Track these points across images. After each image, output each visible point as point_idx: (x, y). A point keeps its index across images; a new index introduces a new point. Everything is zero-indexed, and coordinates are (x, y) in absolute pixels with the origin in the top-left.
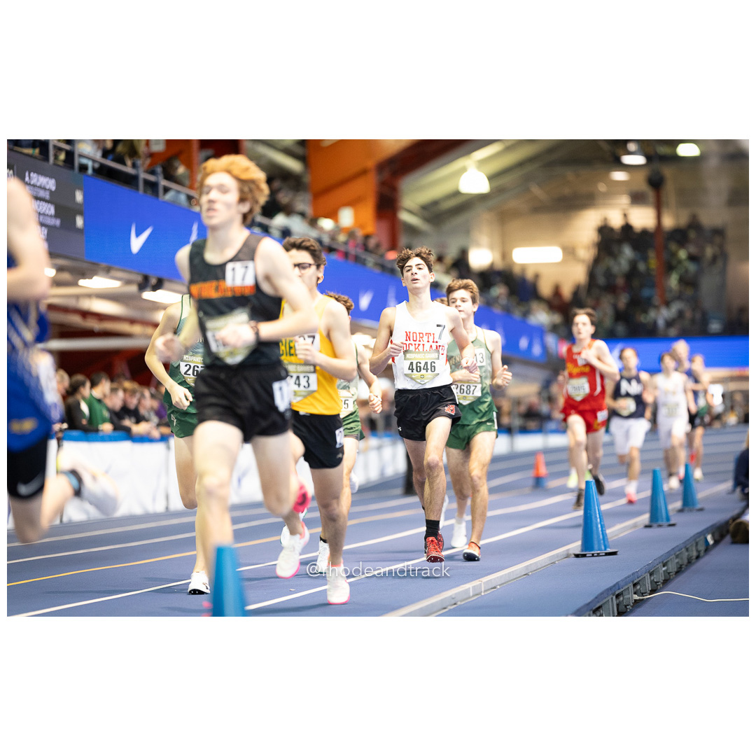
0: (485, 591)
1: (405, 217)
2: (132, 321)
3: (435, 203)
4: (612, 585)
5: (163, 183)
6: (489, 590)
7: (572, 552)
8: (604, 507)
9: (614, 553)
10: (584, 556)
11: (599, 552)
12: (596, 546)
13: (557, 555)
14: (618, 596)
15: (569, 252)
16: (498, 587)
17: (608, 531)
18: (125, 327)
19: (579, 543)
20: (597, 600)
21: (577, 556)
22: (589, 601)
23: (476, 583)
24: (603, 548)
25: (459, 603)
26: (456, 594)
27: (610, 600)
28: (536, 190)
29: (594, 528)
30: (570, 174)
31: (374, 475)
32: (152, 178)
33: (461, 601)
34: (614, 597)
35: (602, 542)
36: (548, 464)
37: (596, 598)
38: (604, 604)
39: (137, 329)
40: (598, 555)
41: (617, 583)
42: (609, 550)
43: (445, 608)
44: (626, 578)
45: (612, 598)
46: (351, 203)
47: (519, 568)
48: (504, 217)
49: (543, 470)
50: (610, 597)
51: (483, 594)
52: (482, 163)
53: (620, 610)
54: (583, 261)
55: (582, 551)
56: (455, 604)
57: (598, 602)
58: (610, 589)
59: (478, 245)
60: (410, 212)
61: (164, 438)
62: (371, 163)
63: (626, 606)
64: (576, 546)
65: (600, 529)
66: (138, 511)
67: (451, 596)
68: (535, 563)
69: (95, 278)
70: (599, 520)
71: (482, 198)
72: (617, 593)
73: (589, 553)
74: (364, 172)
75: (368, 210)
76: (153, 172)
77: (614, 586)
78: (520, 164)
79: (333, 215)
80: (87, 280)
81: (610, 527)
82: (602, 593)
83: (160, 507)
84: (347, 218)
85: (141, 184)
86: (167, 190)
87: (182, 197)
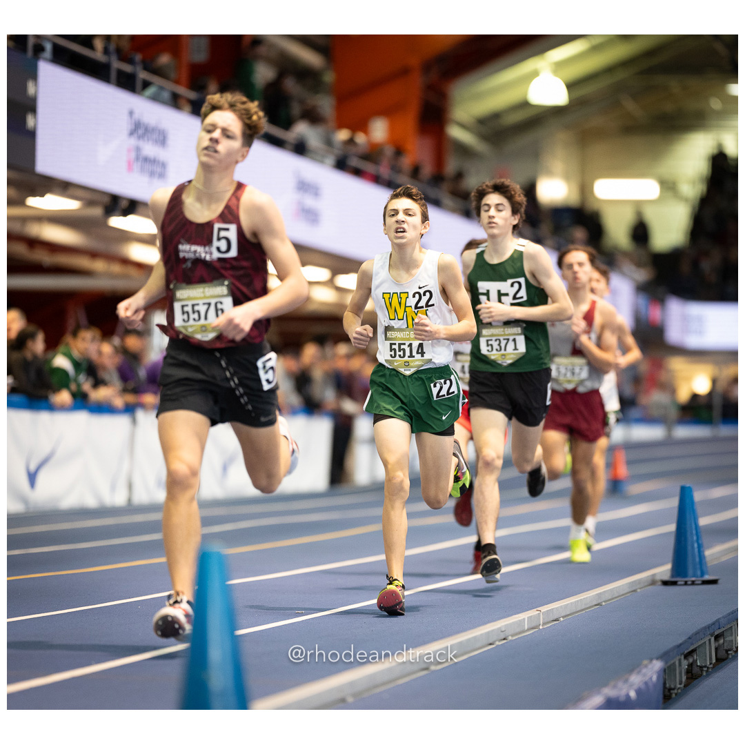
0: (544, 624)
1: (456, 133)
2: (94, 255)
3: (496, 116)
4: (710, 622)
5: (143, 75)
6: (548, 623)
7: (658, 578)
8: (703, 521)
9: (714, 582)
10: (674, 583)
11: (693, 579)
12: (690, 572)
13: (639, 581)
14: (717, 638)
15: (669, 186)
16: (562, 619)
17: (708, 553)
18: (83, 262)
19: (669, 567)
20: (690, 641)
21: (665, 583)
22: (680, 642)
23: (533, 613)
24: (699, 573)
25: (510, 638)
26: (506, 625)
27: (707, 643)
28: (630, 106)
29: (689, 548)
30: (674, 84)
32: (127, 68)
33: (512, 636)
34: (713, 639)
35: (698, 566)
36: (629, 463)
37: (689, 638)
38: (699, 646)
39: (99, 265)
40: (693, 583)
41: (718, 621)
42: (707, 577)
43: (491, 644)
44: (729, 614)
45: (710, 640)
46: (386, 112)
47: (589, 596)
48: (585, 139)
49: (623, 471)
50: (706, 640)
51: (541, 627)
52: (559, 66)
53: (719, 656)
54: (686, 200)
55: (672, 576)
56: (504, 639)
57: (692, 644)
58: (709, 627)
59: (549, 173)
60: (463, 126)
61: (130, 409)
62: (414, 61)
63: (727, 651)
64: (664, 570)
65: (696, 550)
66: (91, 502)
67: (500, 628)
68: (611, 590)
69: (49, 197)
70: (695, 538)
71: (557, 111)
72: (716, 633)
73: (681, 580)
74: (405, 72)
75: (409, 121)
76: (129, 61)
77: (714, 624)
78: (609, 70)
79: (360, 125)
80: (38, 198)
81: (710, 547)
82: (697, 633)
83: (119, 499)
84: (379, 130)
85: (113, 75)
86: (146, 85)
87: (166, 95)
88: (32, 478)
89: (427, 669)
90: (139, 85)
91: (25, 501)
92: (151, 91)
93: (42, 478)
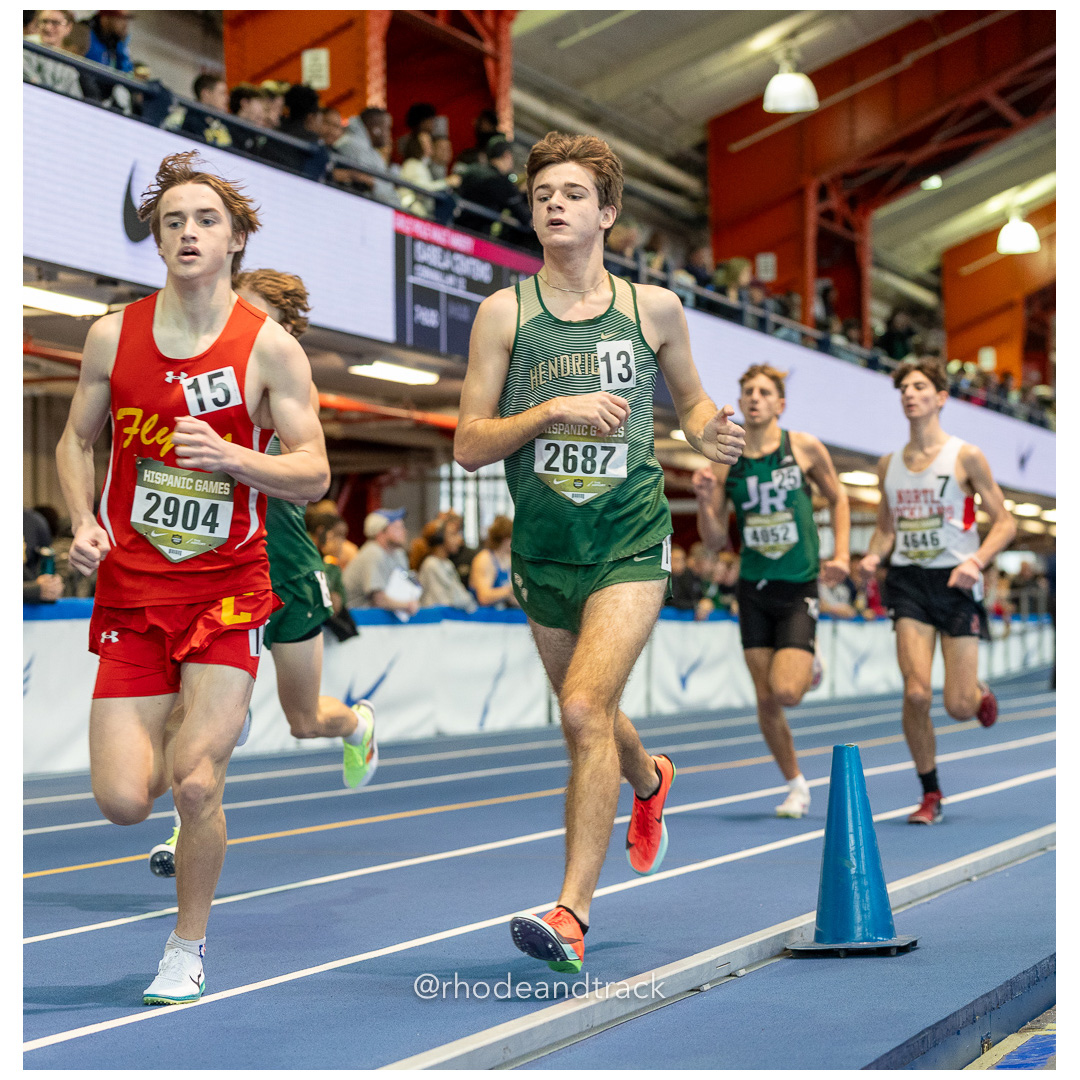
5: (774, 318)
31: (1015, 665)
32: (760, 312)
46: (995, 343)
62: (1018, 295)
74: (1009, 306)
75: (1014, 354)
76: (762, 306)
79: (972, 356)
84: (988, 360)
85: (749, 319)
86: (778, 326)
87: (796, 336)
88: (684, 681)
89: (1044, 849)
90: (770, 327)
91: (676, 701)
92: (783, 332)
93: (693, 682)
